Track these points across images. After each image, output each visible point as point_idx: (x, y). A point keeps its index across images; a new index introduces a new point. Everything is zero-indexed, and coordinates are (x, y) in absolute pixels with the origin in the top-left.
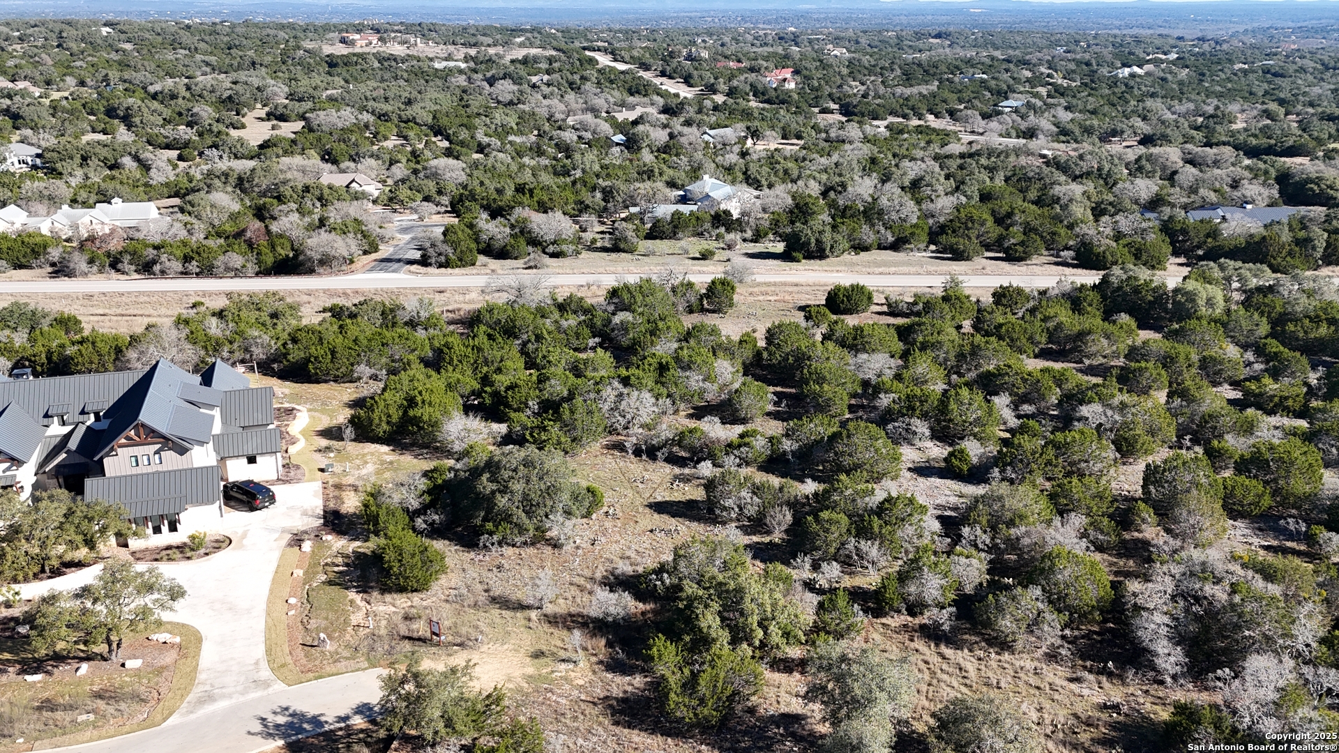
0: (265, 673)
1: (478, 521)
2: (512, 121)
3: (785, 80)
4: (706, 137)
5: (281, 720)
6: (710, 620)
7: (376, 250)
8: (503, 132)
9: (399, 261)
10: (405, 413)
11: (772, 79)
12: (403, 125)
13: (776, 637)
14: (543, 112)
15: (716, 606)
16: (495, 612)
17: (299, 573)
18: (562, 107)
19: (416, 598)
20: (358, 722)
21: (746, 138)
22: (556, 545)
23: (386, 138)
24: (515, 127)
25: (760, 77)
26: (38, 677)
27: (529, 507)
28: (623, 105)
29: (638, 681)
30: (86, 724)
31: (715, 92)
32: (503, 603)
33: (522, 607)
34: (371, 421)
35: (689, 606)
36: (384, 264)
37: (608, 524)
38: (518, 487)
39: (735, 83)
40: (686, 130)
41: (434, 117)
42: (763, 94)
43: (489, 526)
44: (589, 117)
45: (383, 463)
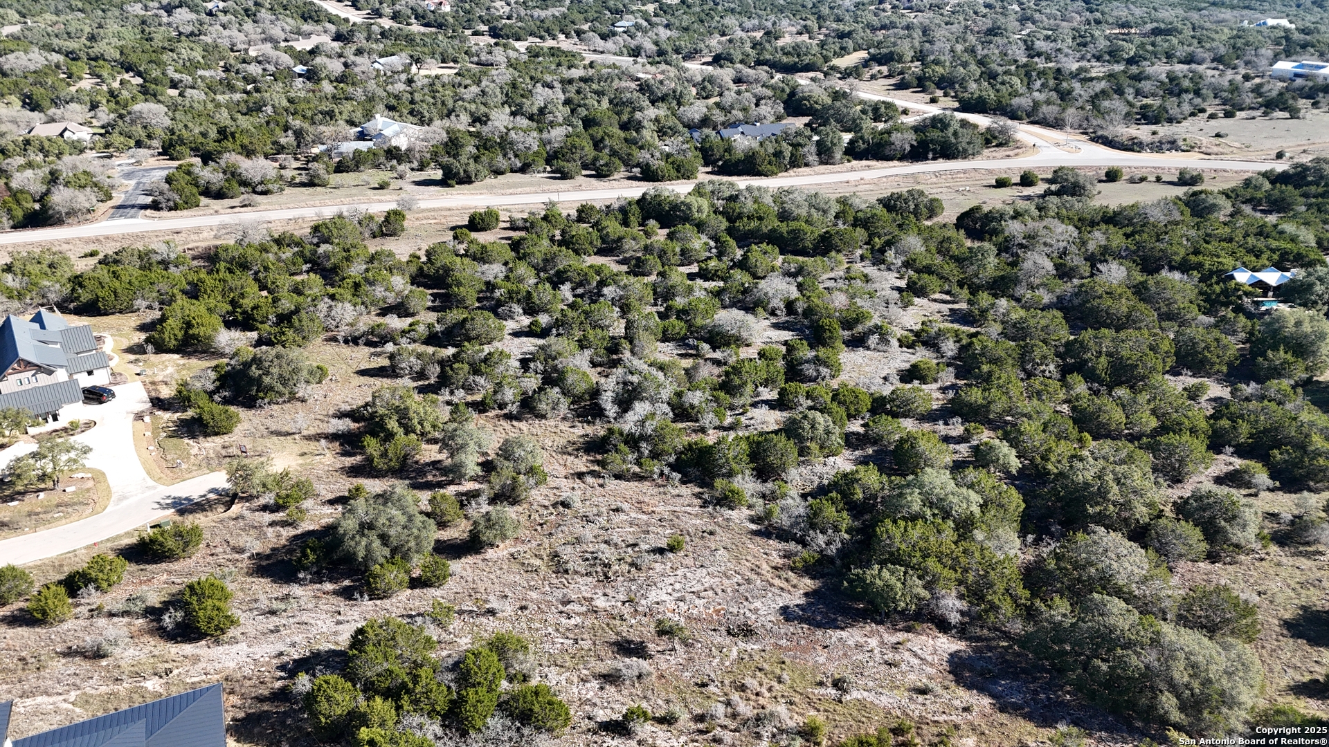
0: (151, 483)
1: (254, 393)
2: (198, 55)
3: (441, 3)
4: (376, 65)
5: (169, 501)
6: (393, 424)
7: (110, 198)
8: (191, 66)
9: (133, 206)
10: (186, 332)
11: (430, 2)
12: (93, 63)
13: (428, 428)
14: (225, 43)
15: (395, 418)
16: (275, 438)
17: (148, 434)
18: (241, 37)
19: (226, 437)
20: (212, 496)
21: (411, 64)
22: (303, 401)
23: (81, 78)
24: (202, 61)
25: (419, 1)
26: (16, 503)
27: (284, 381)
28: (299, 32)
29: (359, 458)
30: (61, 518)
31: (380, 16)
32: (278, 434)
33: (288, 434)
34: (163, 340)
35: (382, 419)
36: (121, 210)
37: (333, 385)
38: (275, 370)
39: (398, 7)
40: (358, 60)
41: (122, 53)
42: (423, 17)
43: (261, 394)
44: (267, 48)
45: (178, 365)
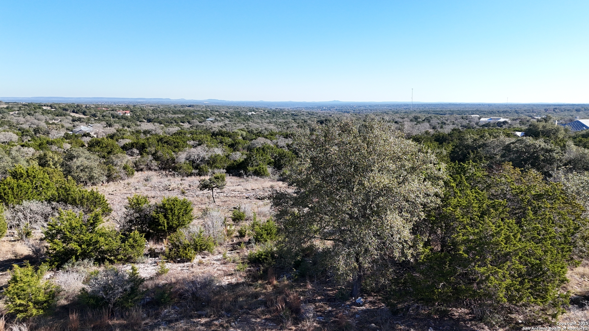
3: (125, 113)
11: (120, 113)
25: (115, 112)
31: (96, 117)
39: (105, 114)
42: (116, 117)
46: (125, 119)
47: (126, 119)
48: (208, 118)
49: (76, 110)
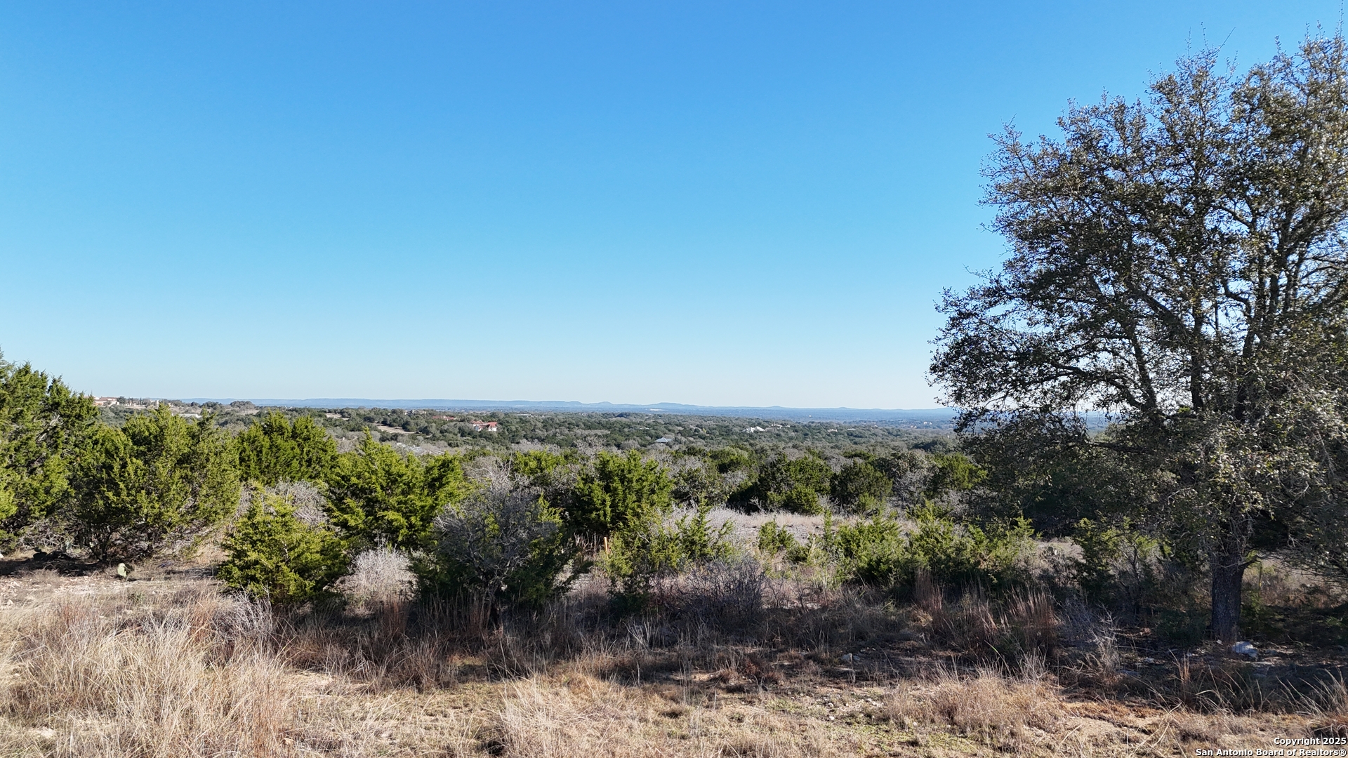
3: (488, 426)
11: (477, 426)
25: (467, 424)
39: (446, 427)
46: (485, 437)
47: (489, 437)
48: (658, 438)
49: (389, 419)
